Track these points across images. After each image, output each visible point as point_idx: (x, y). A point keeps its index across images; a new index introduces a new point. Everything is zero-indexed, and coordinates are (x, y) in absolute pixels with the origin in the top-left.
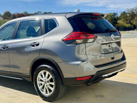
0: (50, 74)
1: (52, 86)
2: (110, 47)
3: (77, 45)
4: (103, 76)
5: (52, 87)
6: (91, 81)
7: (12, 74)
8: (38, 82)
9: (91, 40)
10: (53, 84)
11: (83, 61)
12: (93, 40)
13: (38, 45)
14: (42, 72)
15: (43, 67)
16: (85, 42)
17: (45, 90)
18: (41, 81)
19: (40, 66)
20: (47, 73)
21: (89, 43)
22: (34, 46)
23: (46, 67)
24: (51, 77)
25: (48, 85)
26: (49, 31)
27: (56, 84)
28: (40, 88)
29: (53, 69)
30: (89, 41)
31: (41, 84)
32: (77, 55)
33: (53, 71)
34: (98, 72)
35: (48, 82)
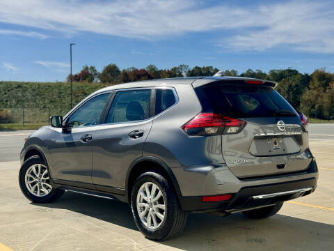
0: (158, 188)
1: (161, 211)
2: (277, 145)
3: (208, 138)
4: (254, 197)
5: (162, 214)
6: (230, 204)
7: (94, 188)
8: (139, 204)
9: (233, 129)
10: (163, 207)
11: (216, 167)
12: (237, 128)
13: (141, 135)
14: (145, 186)
15: (148, 175)
16: (221, 132)
17: (149, 219)
18: (145, 201)
19: (143, 175)
20: (155, 187)
21: (231, 133)
22: (135, 138)
23: (152, 176)
24: (160, 193)
25: (155, 209)
26: (162, 111)
27: (168, 207)
28: (141, 215)
29: (164, 180)
30: (229, 131)
31: (144, 208)
32: (207, 153)
33: (164, 183)
34: (243, 188)
35: (155, 204)
